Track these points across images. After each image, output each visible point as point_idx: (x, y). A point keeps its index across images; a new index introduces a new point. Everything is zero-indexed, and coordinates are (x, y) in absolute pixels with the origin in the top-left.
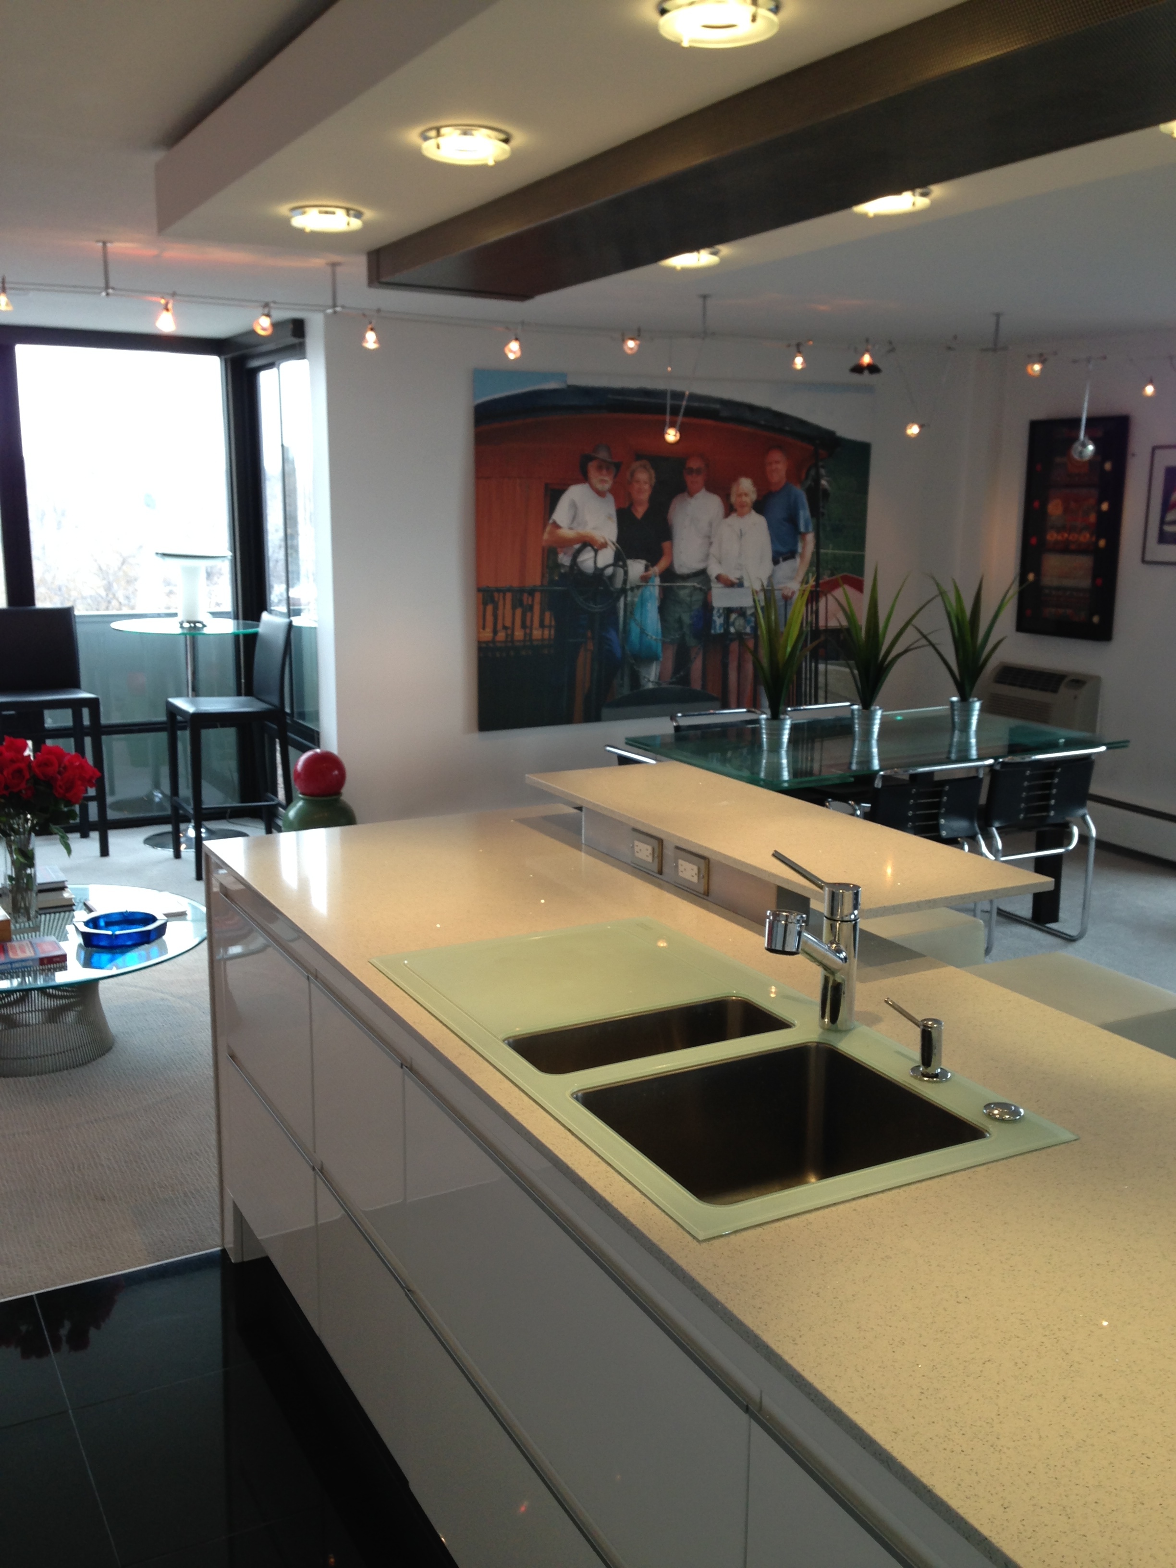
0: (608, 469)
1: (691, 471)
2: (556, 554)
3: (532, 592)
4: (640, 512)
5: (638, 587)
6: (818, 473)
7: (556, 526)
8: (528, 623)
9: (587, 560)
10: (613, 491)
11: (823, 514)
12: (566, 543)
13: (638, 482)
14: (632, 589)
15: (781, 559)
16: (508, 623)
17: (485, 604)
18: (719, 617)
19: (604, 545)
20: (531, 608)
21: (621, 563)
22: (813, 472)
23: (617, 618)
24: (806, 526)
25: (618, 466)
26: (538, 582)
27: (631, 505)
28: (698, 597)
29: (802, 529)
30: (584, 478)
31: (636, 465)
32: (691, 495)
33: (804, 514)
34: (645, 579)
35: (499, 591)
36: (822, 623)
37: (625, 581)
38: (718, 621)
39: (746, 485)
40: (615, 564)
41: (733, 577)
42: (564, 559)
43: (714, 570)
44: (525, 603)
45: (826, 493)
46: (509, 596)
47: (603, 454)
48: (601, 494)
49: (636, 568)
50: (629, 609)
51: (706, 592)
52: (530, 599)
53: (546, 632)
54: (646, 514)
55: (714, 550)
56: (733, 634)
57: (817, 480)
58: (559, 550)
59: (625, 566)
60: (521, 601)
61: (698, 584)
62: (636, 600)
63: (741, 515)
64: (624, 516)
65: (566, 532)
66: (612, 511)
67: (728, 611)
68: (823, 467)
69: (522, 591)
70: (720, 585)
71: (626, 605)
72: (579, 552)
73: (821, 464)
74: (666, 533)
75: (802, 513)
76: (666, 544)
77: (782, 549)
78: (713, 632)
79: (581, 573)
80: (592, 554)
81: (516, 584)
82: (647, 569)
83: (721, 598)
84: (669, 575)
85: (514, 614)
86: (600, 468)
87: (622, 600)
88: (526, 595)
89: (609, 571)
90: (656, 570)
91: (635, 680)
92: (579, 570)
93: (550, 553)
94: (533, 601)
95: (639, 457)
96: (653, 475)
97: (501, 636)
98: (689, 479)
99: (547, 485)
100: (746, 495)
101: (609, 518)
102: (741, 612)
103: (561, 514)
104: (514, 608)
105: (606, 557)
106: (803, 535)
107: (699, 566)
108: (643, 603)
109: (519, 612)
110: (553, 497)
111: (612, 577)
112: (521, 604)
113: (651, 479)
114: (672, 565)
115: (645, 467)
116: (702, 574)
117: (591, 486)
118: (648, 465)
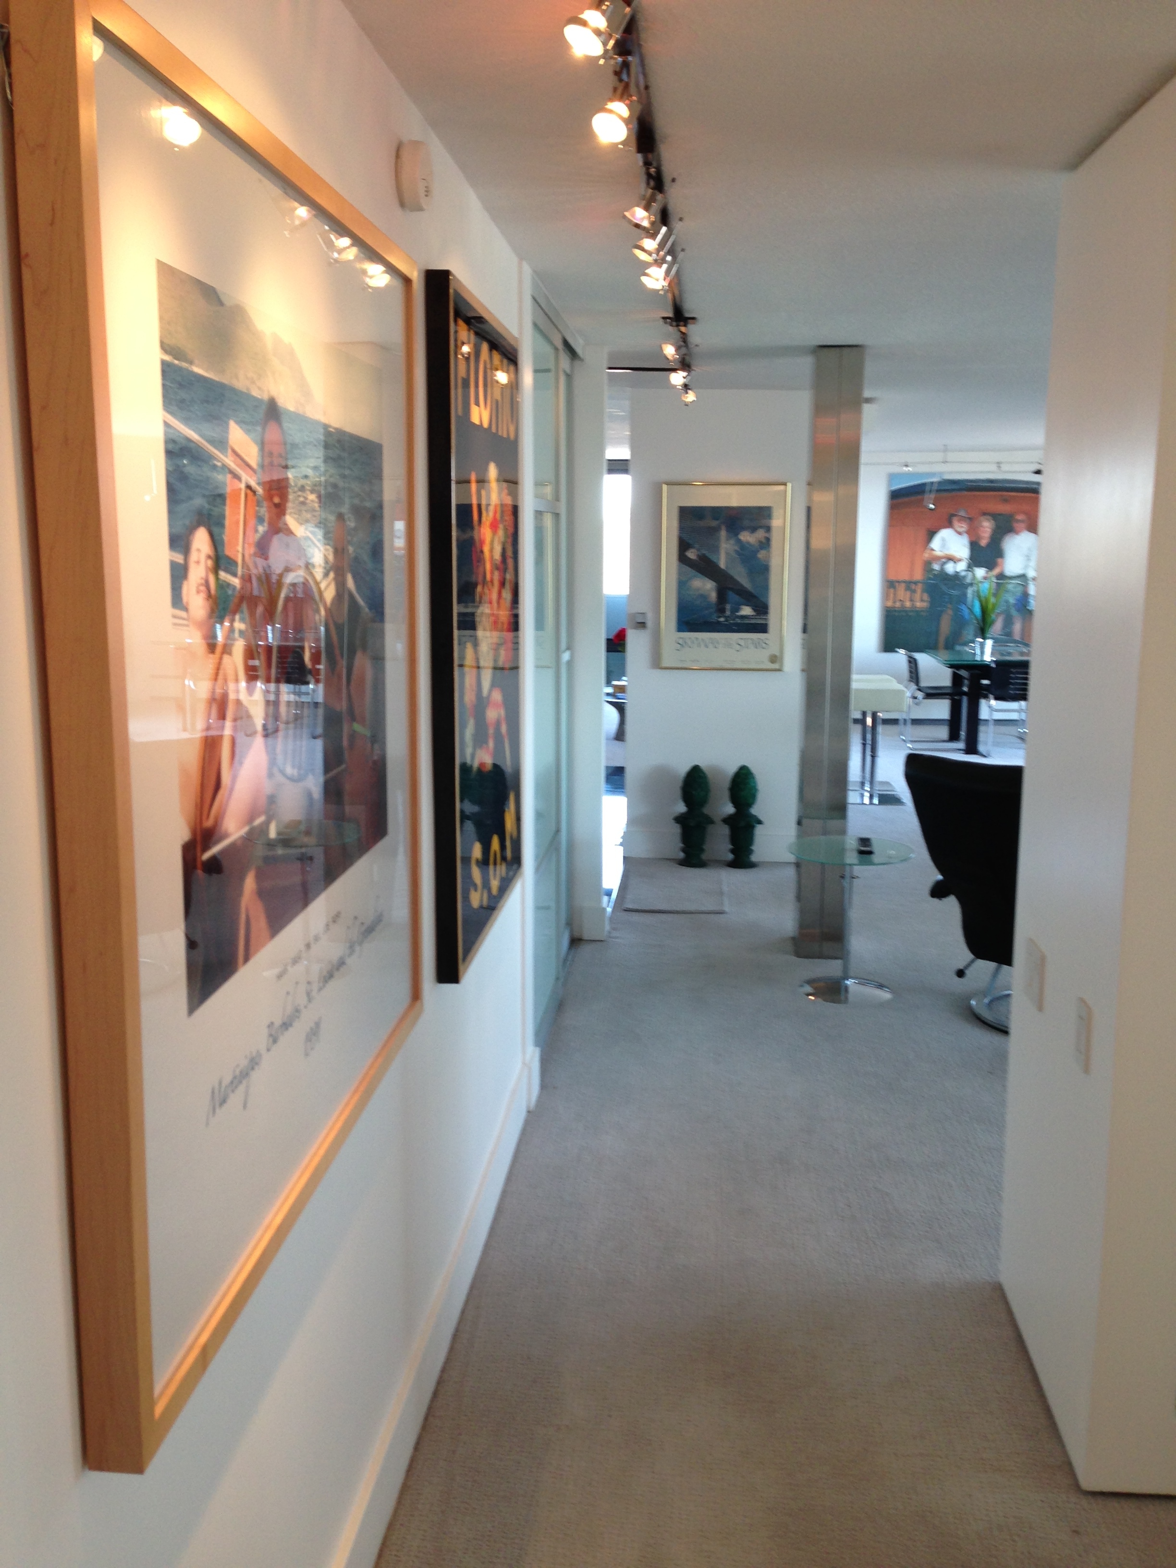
0: (965, 521)
2: (931, 564)
3: (916, 583)
4: (984, 543)
5: (981, 582)
7: (933, 550)
8: (914, 599)
9: (950, 568)
10: (968, 532)
12: (938, 558)
13: (983, 527)
14: (977, 583)
16: (902, 598)
17: (888, 588)
19: (960, 560)
20: (916, 591)
21: (971, 570)
25: (971, 519)
27: (979, 539)
28: (1020, 589)
30: (949, 524)
31: (982, 518)
32: (1017, 533)
34: (986, 578)
35: (898, 582)
37: (973, 579)
40: (967, 570)
42: (936, 567)
43: (1031, 575)
44: (912, 588)
46: (903, 585)
47: (962, 513)
48: (960, 533)
49: (980, 572)
50: (975, 594)
51: (1025, 586)
52: (915, 587)
54: (989, 545)
55: (1031, 563)
58: (933, 562)
59: (972, 572)
61: (1020, 581)
64: (974, 546)
65: (938, 553)
66: (967, 542)
69: (910, 582)
70: (1034, 583)
72: (944, 563)
74: (1000, 554)
76: (999, 560)
78: (1028, 608)
79: (947, 574)
80: (953, 564)
81: (907, 578)
82: (987, 572)
84: (1001, 576)
85: (905, 594)
86: (959, 521)
87: (970, 589)
88: (913, 585)
89: (963, 573)
90: (993, 573)
92: (945, 572)
93: (928, 564)
95: (984, 514)
96: (993, 523)
97: (898, 604)
98: (1016, 525)
101: (965, 546)
103: (935, 544)
104: (906, 591)
105: (961, 567)
107: (1021, 572)
109: (908, 593)
110: (931, 534)
111: (965, 577)
112: (910, 590)
113: (991, 526)
114: (1003, 571)
115: (988, 519)
116: (1023, 576)
117: (954, 530)
118: (990, 518)
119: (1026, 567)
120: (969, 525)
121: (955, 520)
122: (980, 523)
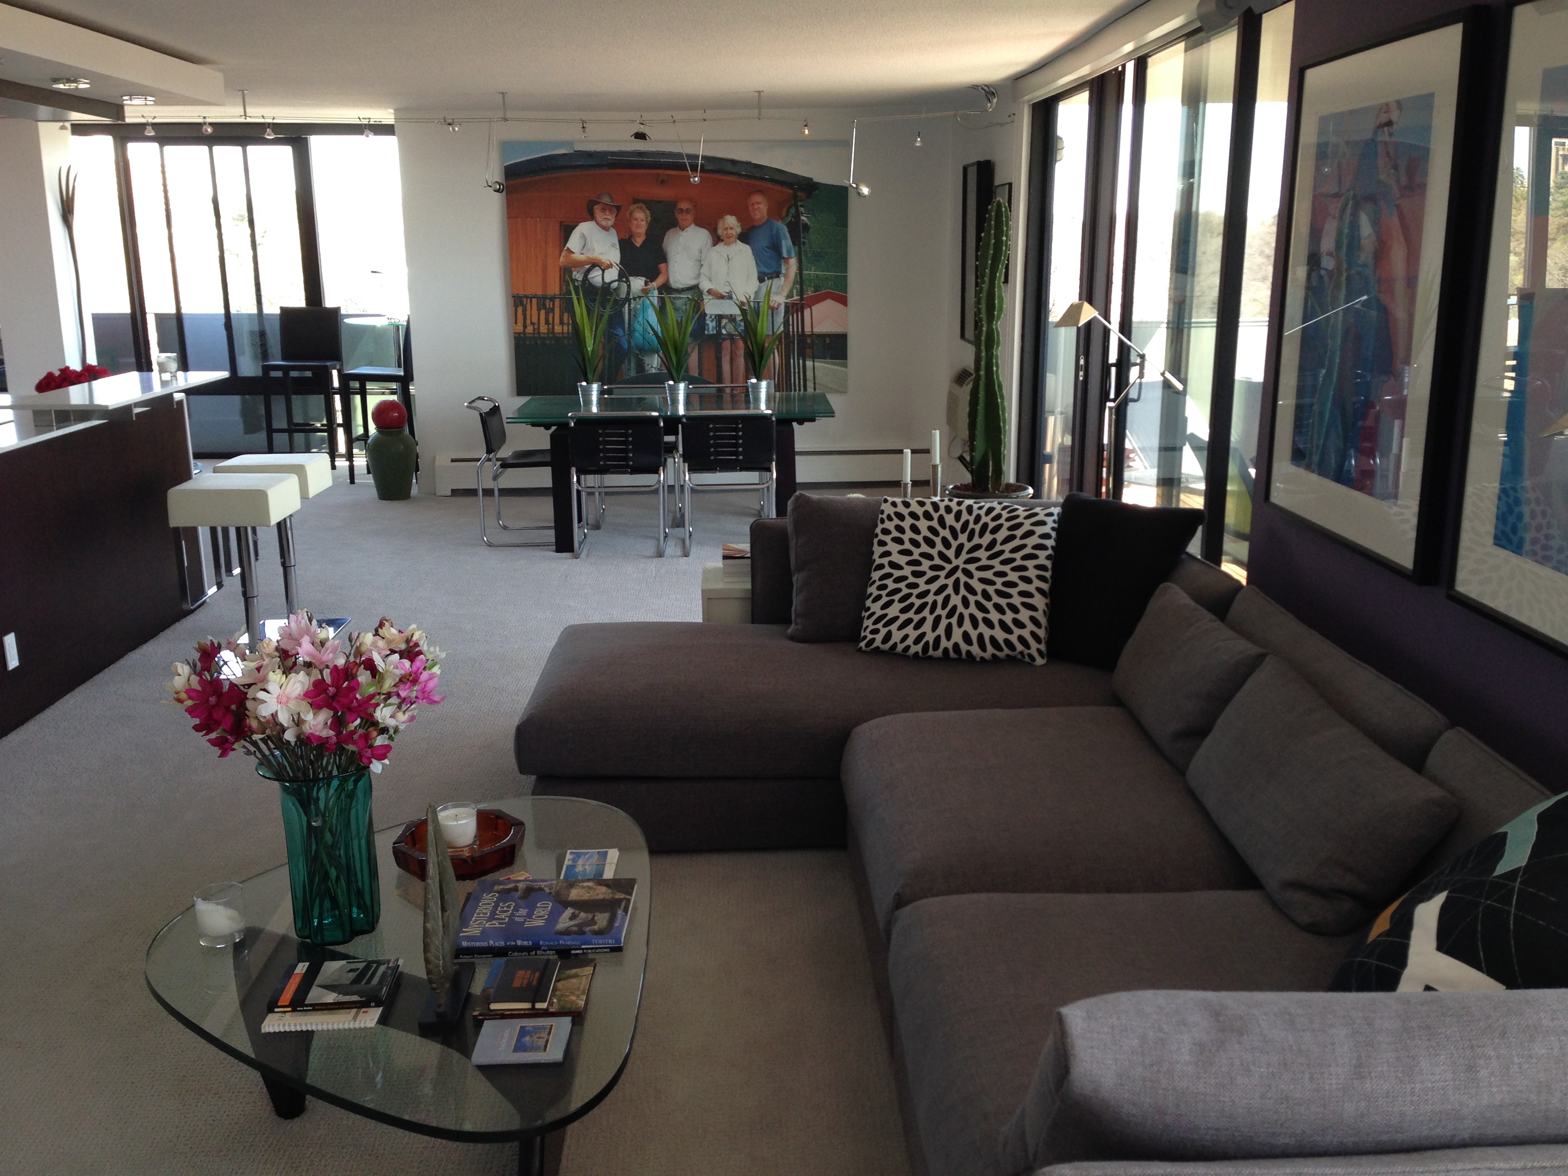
0: (610, 211)
1: (682, 211)
2: (571, 272)
3: (552, 299)
4: (639, 242)
5: (640, 297)
6: (797, 211)
7: (570, 252)
8: (551, 321)
9: (596, 277)
10: (614, 226)
11: (804, 243)
12: (579, 264)
13: (636, 219)
14: (635, 299)
15: (766, 278)
16: (535, 320)
17: (516, 306)
18: (712, 321)
19: (610, 266)
20: (553, 310)
21: (624, 279)
22: (793, 211)
23: (623, 320)
24: (789, 252)
25: (618, 208)
26: (557, 292)
27: (631, 236)
29: (785, 255)
30: (591, 217)
31: (632, 207)
32: (682, 229)
33: (786, 243)
34: (646, 292)
35: (526, 297)
36: (808, 329)
37: (628, 293)
38: (711, 325)
39: (731, 221)
40: (620, 279)
41: (723, 290)
42: (578, 276)
43: (705, 286)
44: (548, 306)
45: (806, 227)
47: (606, 200)
48: (605, 229)
49: (638, 283)
50: (632, 313)
52: (551, 303)
53: (565, 328)
54: (644, 243)
55: (704, 270)
56: (725, 335)
57: (797, 216)
58: (573, 269)
59: (628, 281)
60: (544, 305)
62: (638, 306)
63: (728, 244)
64: (625, 245)
65: (578, 256)
66: (616, 241)
67: (719, 318)
68: (801, 206)
69: (544, 298)
70: (710, 297)
71: (630, 310)
72: (589, 271)
73: (799, 204)
74: (663, 258)
75: (783, 242)
76: (662, 266)
77: (766, 270)
78: (706, 332)
79: (591, 286)
80: (601, 272)
81: (540, 293)
82: (646, 284)
83: (712, 307)
84: (666, 288)
85: (539, 314)
86: (603, 210)
87: (627, 306)
88: (548, 300)
89: (615, 285)
90: (655, 284)
91: (640, 366)
92: (590, 283)
93: (566, 271)
94: (554, 305)
95: (636, 201)
96: (649, 215)
97: (530, 329)
98: (680, 217)
99: (561, 223)
100: (731, 228)
101: (613, 245)
102: (732, 319)
103: (574, 243)
104: (539, 310)
105: (612, 275)
106: (786, 260)
107: (693, 283)
108: (644, 309)
109: (543, 312)
110: (567, 231)
111: (616, 290)
112: (545, 308)
113: (647, 218)
114: (668, 280)
115: (641, 208)
116: (695, 288)
117: (597, 223)
118: (644, 207)
119: (699, 275)
120: (617, 216)
121: (597, 209)
122: (631, 213)
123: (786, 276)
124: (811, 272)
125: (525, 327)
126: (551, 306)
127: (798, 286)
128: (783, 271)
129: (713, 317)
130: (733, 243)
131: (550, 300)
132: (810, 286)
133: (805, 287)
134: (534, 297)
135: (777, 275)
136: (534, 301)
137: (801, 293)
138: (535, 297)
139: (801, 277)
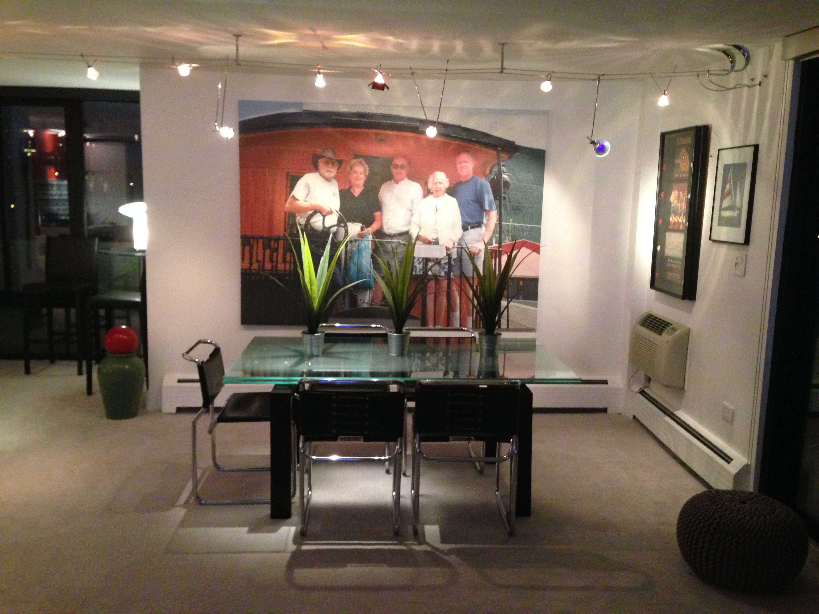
0: (333, 164)
1: (396, 166)
2: (295, 217)
3: (277, 240)
4: (357, 192)
5: (356, 241)
6: (500, 170)
7: (295, 199)
9: (317, 221)
11: (504, 198)
12: (302, 210)
13: (356, 172)
14: (351, 242)
15: (469, 227)
17: (245, 245)
18: (419, 264)
19: (331, 212)
21: (343, 225)
22: (496, 169)
24: (491, 206)
25: (340, 162)
26: (282, 234)
27: (351, 187)
29: (487, 207)
30: (315, 168)
31: (353, 162)
32: (397, 182)
33: (489, 197)
35: (253, 238)
37: (346, 236)
38: (419, 266)
39: (440, 176)
41: (431, 237)
42: (301, 220)
45: (506, 184)
47: (329, 154)
49: (354, 228)
52: (276, 244)
53: (288, 266)
54: (362, 194)
55: (415, 219)
57: (499, 175)
58: (297, 214)
60: (269, 245)
61: (402, 241)
64: (345, 195)
65: (302, 203)
66: (337, 191)
67: (427, 260)
68: (503, 166)
69: (269, 239)
70: (419, 242)
71: (346, 252)
72: (311, 216)
73: (501, 163)
74: (377, 206)
75: (486, 197)
76: (377, 214)
77: (469, 220)
79: (313, 229)
80: (321, 218)
81: (265, 234)
82: (362, 229)
83: (421, 251)
84: (379, 233)
86: (327, 163)
88: (273, 242)
89: (334, 229)
90: (370, 230)
91: (354, 301)
92: (311, 227)
93: (290, 216)
94: (278, 245)
95: (357, 157)
96: (367, 169)
97: (255, 266)
98: (394, 171)
99: (288, 173)
100: (440, 183)
101: (334, 195)
102: (437, 262)
103: (299, 191)
105: (331, 220)
106: (488, 212)
107: (404, 229)
108: (360, 252)
109: (268, 252)
110: (292, 181)
111: (334, 233)
112: (270, 248)
113: (365, 171)
114: (381, 227)
115: (361, 163)
116: (406, 234)
117: (321, 175)
118: (364, 162)
120: (338, 169)
121: (321, 163)
122: (351, 167)
123: (487, 226)
124: (509, 223)
125: (251, 264)
126: (276, 246)
127: (497, 235)
128: (485, 221)
129: (421, 260)
130: (441, 195)
131: (275, 242)
132: (508, 235)
133: (503, 236)
134: (260, 238)
135: (479, 225)
136: (261, 241)
137: (500, 241)
138: (262, 238)
139: (500, 227)
